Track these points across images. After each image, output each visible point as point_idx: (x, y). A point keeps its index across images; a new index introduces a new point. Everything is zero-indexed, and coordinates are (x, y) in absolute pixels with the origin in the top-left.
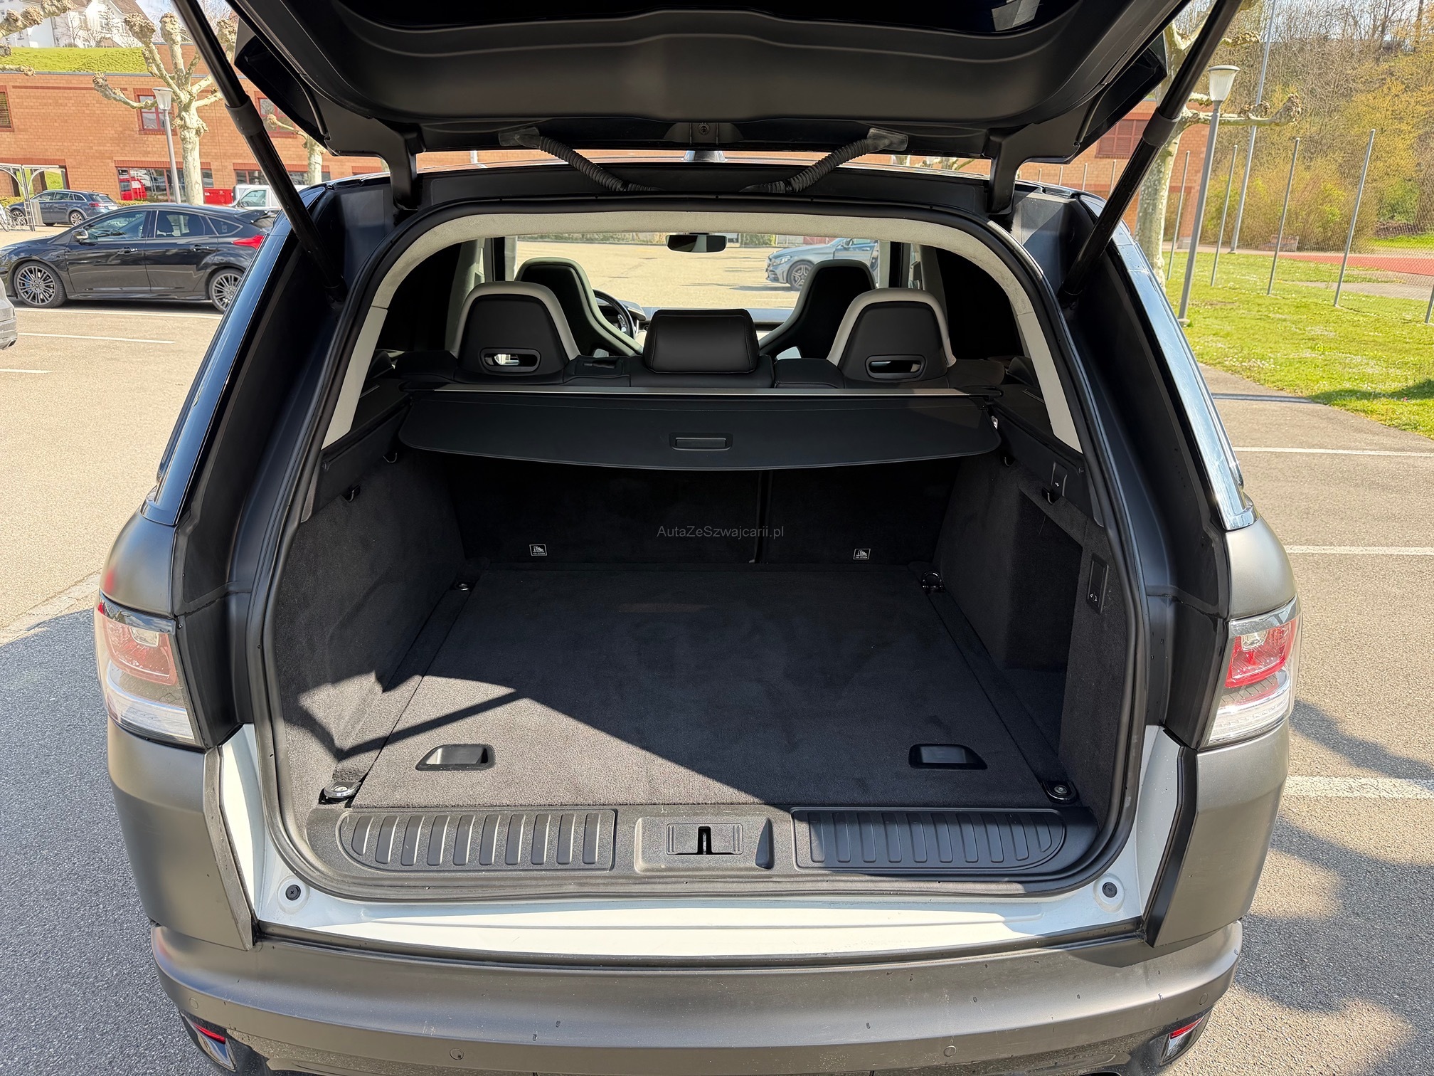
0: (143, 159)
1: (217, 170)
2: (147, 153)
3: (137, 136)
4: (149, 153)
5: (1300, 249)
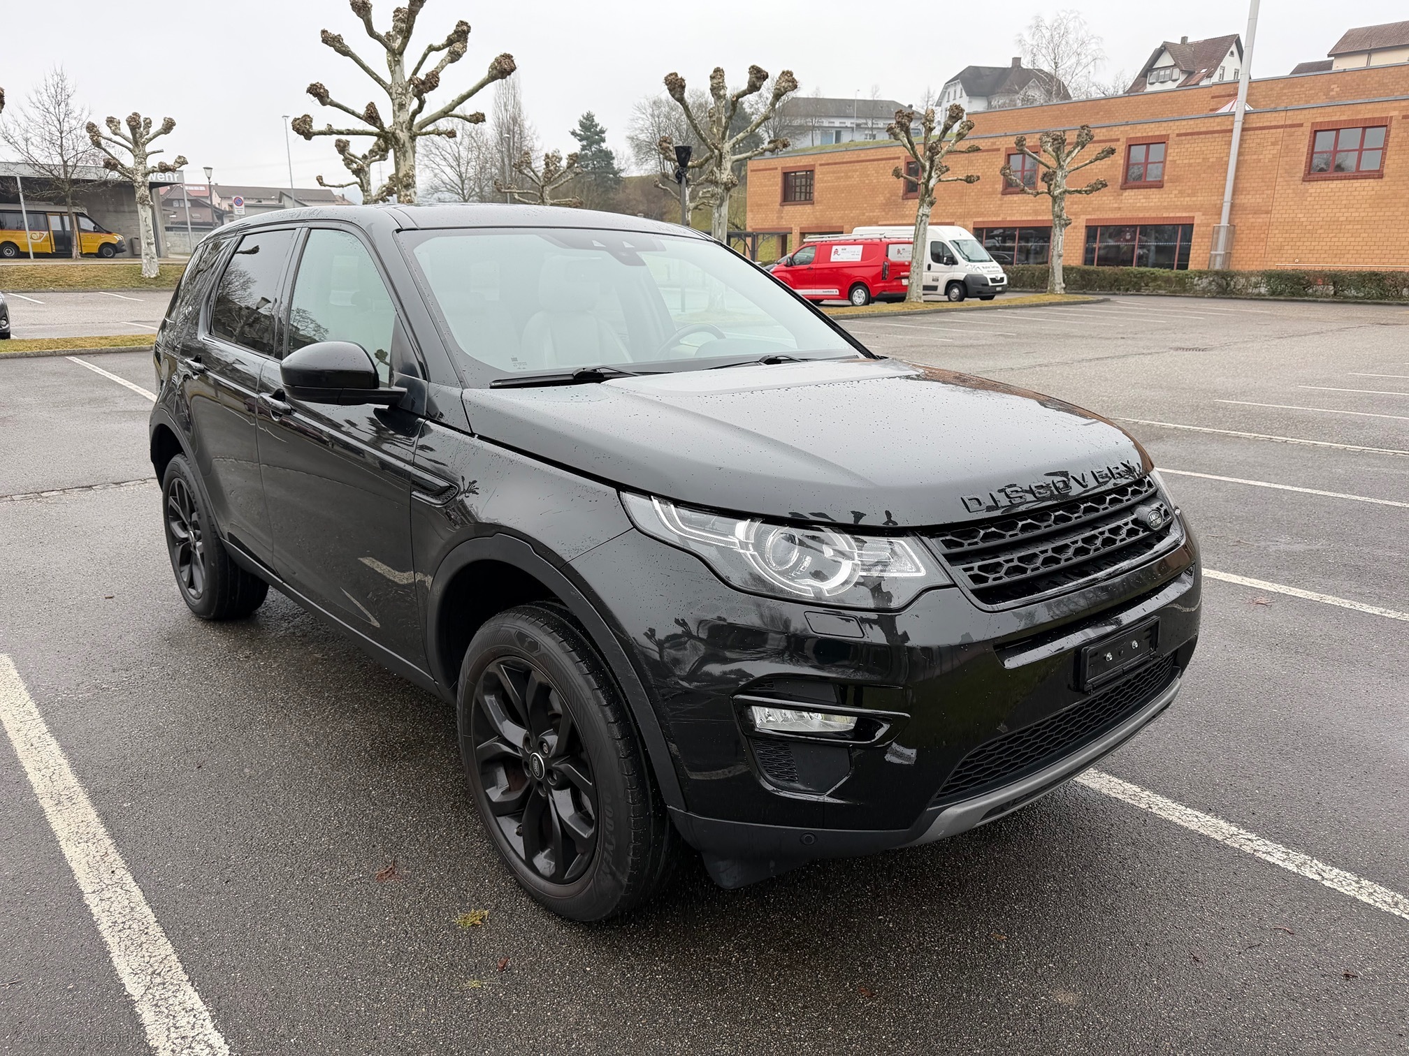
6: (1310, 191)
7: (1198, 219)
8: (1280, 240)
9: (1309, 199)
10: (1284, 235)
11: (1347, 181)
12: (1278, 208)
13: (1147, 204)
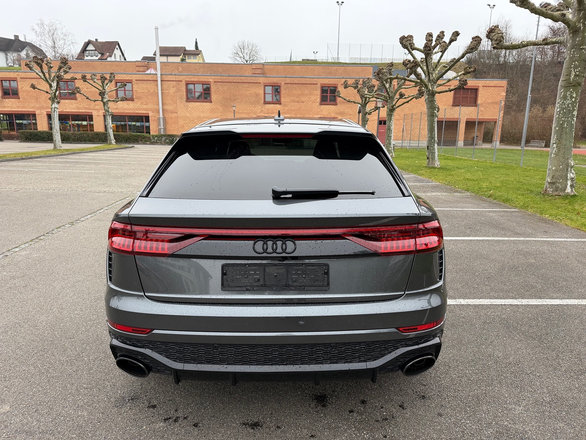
0: (3, 110)
1: (39, 115)
4: (6, 107)
6: (189, 106)
7: (151, 114)
8: (183, 123)
9: (189, 108)
10: (184, 122)
11: (201, 103)
12: (179, 111)
13: (129, 107)
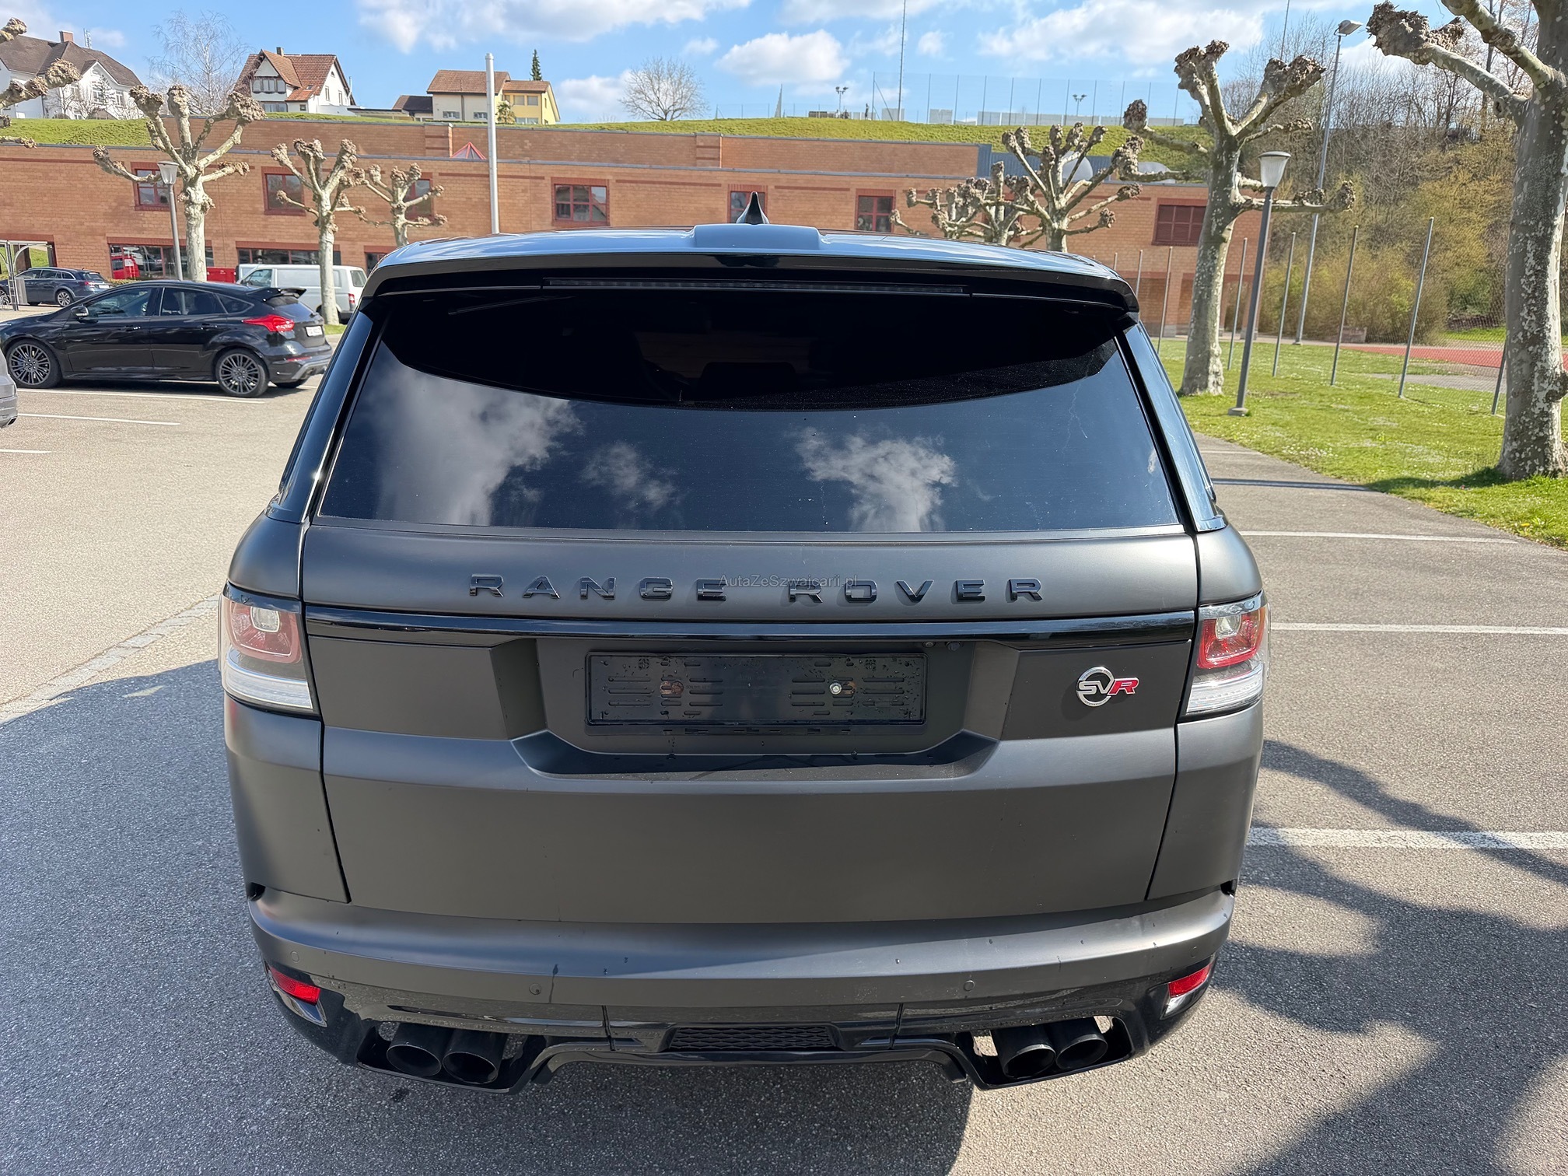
0: (138, 236)
1: (218, 249)
2: (142, 230)
3: (133, 212)
4: (145, 229)
5: (1368, 340)
